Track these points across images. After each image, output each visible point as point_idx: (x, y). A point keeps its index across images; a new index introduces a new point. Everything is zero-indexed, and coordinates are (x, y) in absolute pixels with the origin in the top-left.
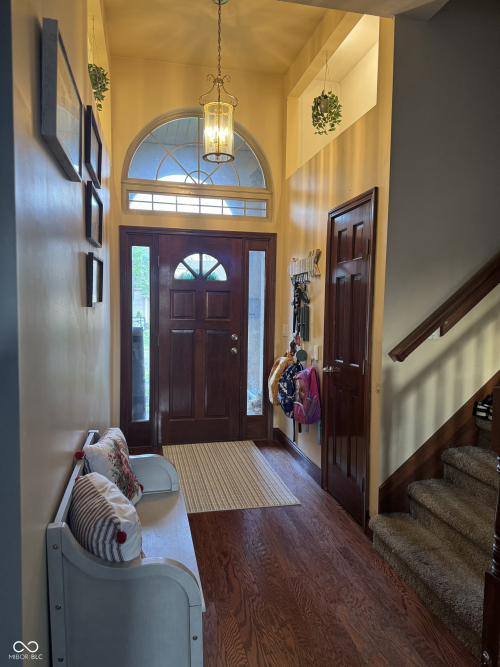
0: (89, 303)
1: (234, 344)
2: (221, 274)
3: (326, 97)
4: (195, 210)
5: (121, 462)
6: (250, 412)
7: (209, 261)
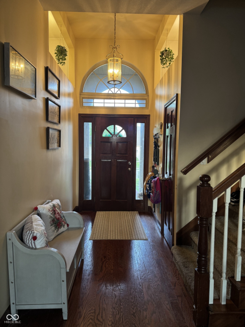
0: (48, 148)
1: (130, 166)
2: (123, 134)
3: (166, 51)
4: (112, 105)
5: (55, 213)
6: (137, 198)
7: (119, 128)
